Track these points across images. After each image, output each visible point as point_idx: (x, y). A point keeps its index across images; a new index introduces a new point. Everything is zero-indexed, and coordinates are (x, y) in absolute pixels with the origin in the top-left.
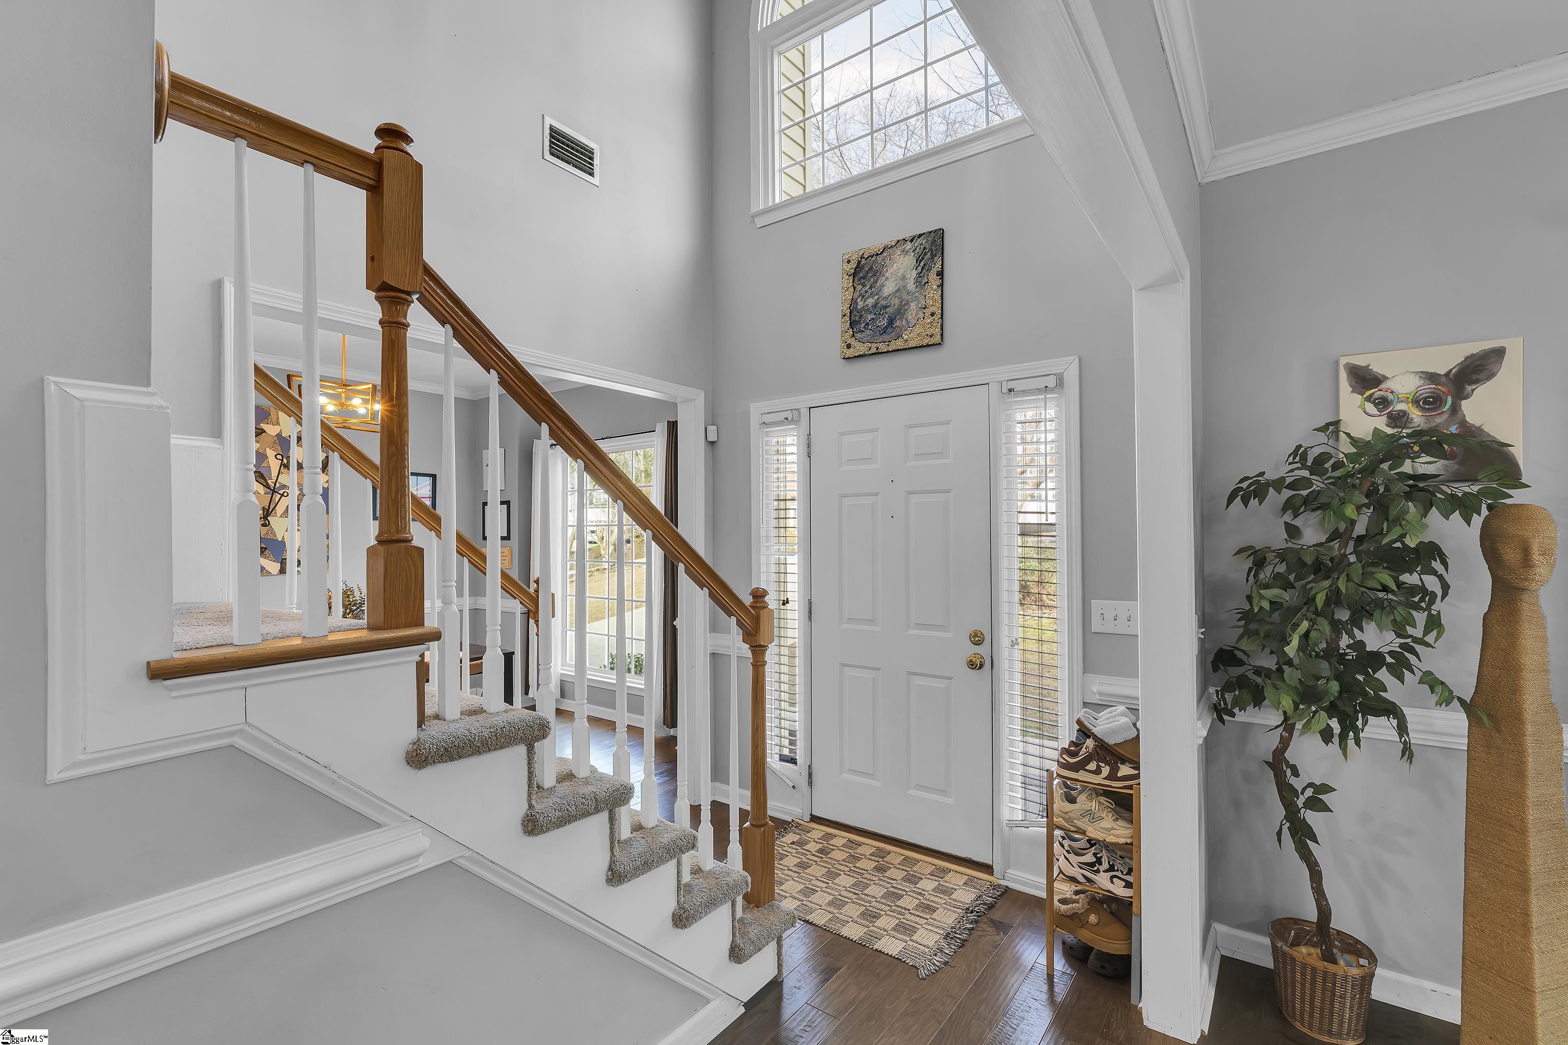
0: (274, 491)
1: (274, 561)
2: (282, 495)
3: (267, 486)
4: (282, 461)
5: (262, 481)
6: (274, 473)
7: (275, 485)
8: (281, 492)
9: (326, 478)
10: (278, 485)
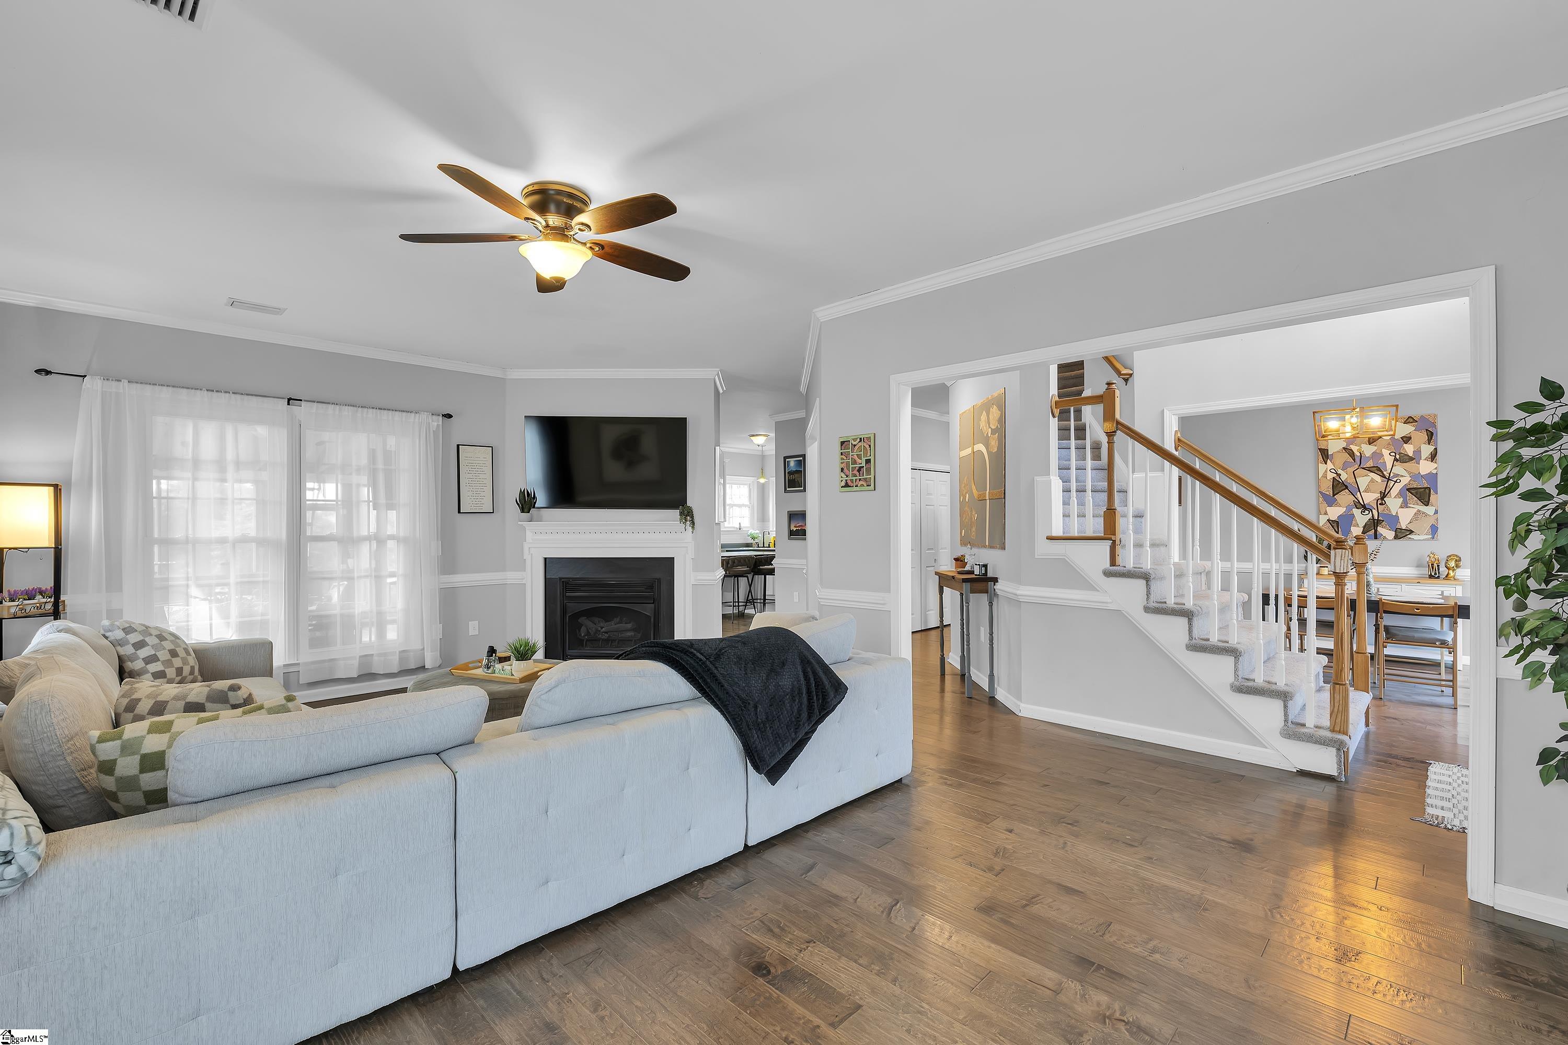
0: (1389, 479)
1: (1390, 530)
2: (1396, 482)
3: (1384, 476)
4: (1395, 456)
5: (1379, 473)
6: (1389, 466)
7: (1390, 475)
8: (1395, 480)
9: (1436, 465)
10: (1392, 475)
